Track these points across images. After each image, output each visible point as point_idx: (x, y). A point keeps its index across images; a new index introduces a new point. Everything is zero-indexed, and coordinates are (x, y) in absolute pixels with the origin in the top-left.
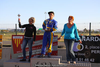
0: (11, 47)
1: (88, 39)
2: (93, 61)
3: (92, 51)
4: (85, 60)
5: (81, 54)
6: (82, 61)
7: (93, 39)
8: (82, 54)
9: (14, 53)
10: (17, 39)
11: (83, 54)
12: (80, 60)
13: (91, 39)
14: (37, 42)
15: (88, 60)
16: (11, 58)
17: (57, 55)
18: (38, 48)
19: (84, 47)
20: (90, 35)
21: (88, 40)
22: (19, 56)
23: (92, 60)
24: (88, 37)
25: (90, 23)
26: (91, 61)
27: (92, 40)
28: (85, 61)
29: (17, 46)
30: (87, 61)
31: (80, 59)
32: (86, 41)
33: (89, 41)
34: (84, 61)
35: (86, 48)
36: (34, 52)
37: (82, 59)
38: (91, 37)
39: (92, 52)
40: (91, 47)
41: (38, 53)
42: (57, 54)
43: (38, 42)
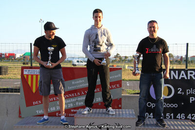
0: (19, 92)
1: (183, 75)
2: (193, 119)
3: (191, 98)
4: (178, 116)
5: (170, 105)
6: (171, 118)
7: (192, 75)
8: (168, 105)
9: (28, 105)
10: (32, 76)
11: (174, 106)
12: (168, 117)
13: (189, 75)
14: (78, 82)
15: (183, 117)
16: (20, 117)
17: (121, 108)
18: (81, 93)
19: (176, 91)
20: (187, 67)
21: (183, 77)
22: (37, 111)
23: (192, 117)
24: (183, 72)
25: (187, 44)
26: (190, 118)
27: (190, 77)
28: (178, 119)
29: (34, 91)
30: (181, 119)
31: (167, 115)
32: (180, 78)
33: (186, 78)
34: (175, 118)
35: (179, 93)
36: (71, 102)
37: (172, 114)
38: (189, 72)
39: (191, 100)
40: (189, 92)
41: (80, 104)
42: (120, 106)
43: (80, 81)
